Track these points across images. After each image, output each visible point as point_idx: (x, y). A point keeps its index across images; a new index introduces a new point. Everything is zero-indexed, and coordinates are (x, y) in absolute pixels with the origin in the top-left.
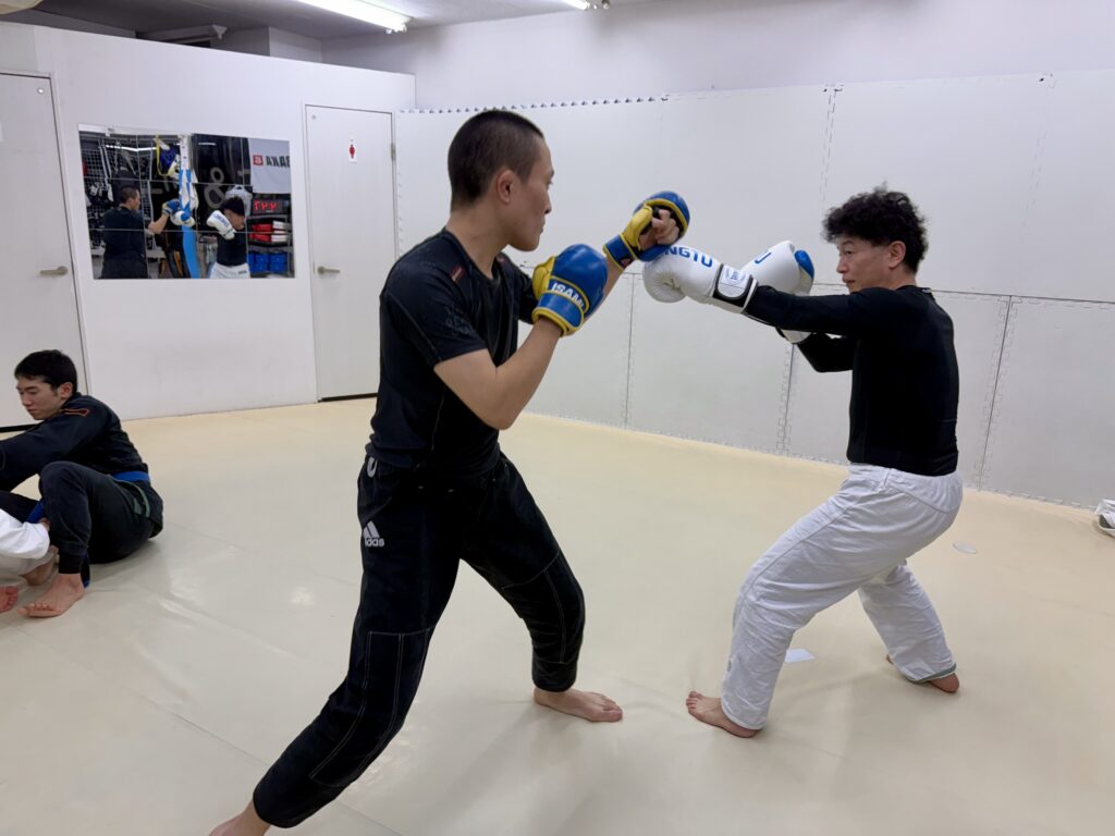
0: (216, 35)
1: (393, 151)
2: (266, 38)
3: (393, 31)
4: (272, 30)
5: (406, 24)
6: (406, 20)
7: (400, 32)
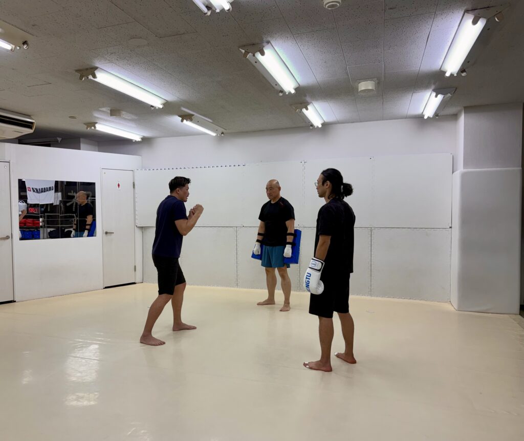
0: (58, 141)
1: (134, 185)
2: (80, 142)
3: (136, 141)
4: (81, 139)
5: (142, 139)
6: (142, 137)
7: (138, 141)
